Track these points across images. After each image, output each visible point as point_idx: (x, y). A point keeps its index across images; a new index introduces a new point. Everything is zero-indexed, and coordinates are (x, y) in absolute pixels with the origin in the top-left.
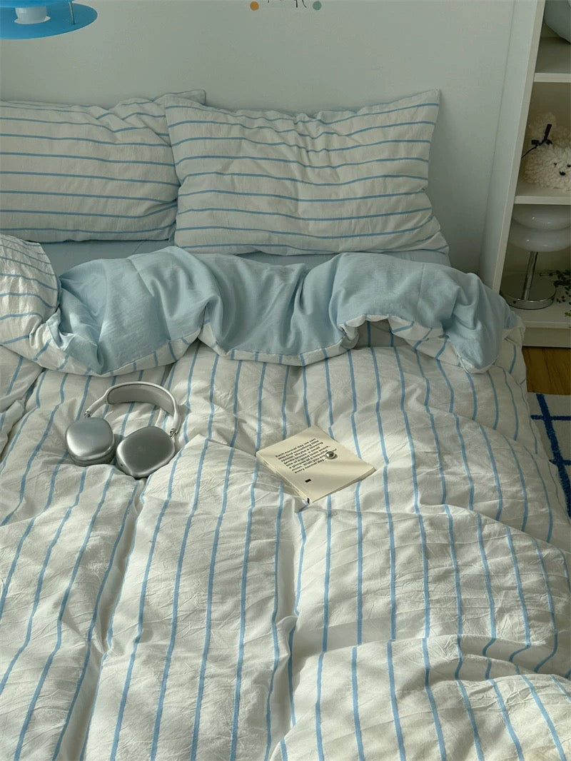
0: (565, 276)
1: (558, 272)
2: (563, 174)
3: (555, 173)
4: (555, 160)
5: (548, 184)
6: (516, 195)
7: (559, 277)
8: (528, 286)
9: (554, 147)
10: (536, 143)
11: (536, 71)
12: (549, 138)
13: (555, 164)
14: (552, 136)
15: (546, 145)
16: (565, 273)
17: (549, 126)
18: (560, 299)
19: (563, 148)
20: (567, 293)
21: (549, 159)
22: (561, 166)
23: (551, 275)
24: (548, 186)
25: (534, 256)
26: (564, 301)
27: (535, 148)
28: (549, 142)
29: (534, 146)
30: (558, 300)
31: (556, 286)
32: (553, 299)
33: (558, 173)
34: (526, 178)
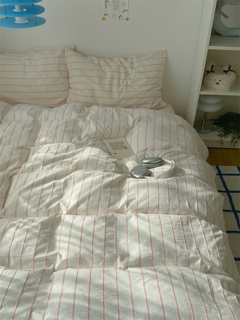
0: (217, 121)
1: (214, 120)
2: (218, 83)
3: (215, 83)
4: (215, 79)
5: (212, 87)
6: (200, 91)
7: (214, 122)
8: (203, 124)
9: (215, 73)
10: (208, 72)
11: (209, 45)
12: (213, 70)
13: (215, 80)
14: (214, 69)
15: (212, 73)
16: (217, 120)
17: (213, 66)
18: (215, 130)
19: (218, 74)
20: (217, 127)
21: (213, 78)
22: (217, 81)
23: (211, 120)
24: (212, 88)
25: (206, 114)
26: (216, 130)
27: (208, 74)
28: (213, 72)
29: (207, 73)
30: (214, 130)
31: (213, 125)
32: (212, 130)
33: (216, 83)
34: (204, 85)
